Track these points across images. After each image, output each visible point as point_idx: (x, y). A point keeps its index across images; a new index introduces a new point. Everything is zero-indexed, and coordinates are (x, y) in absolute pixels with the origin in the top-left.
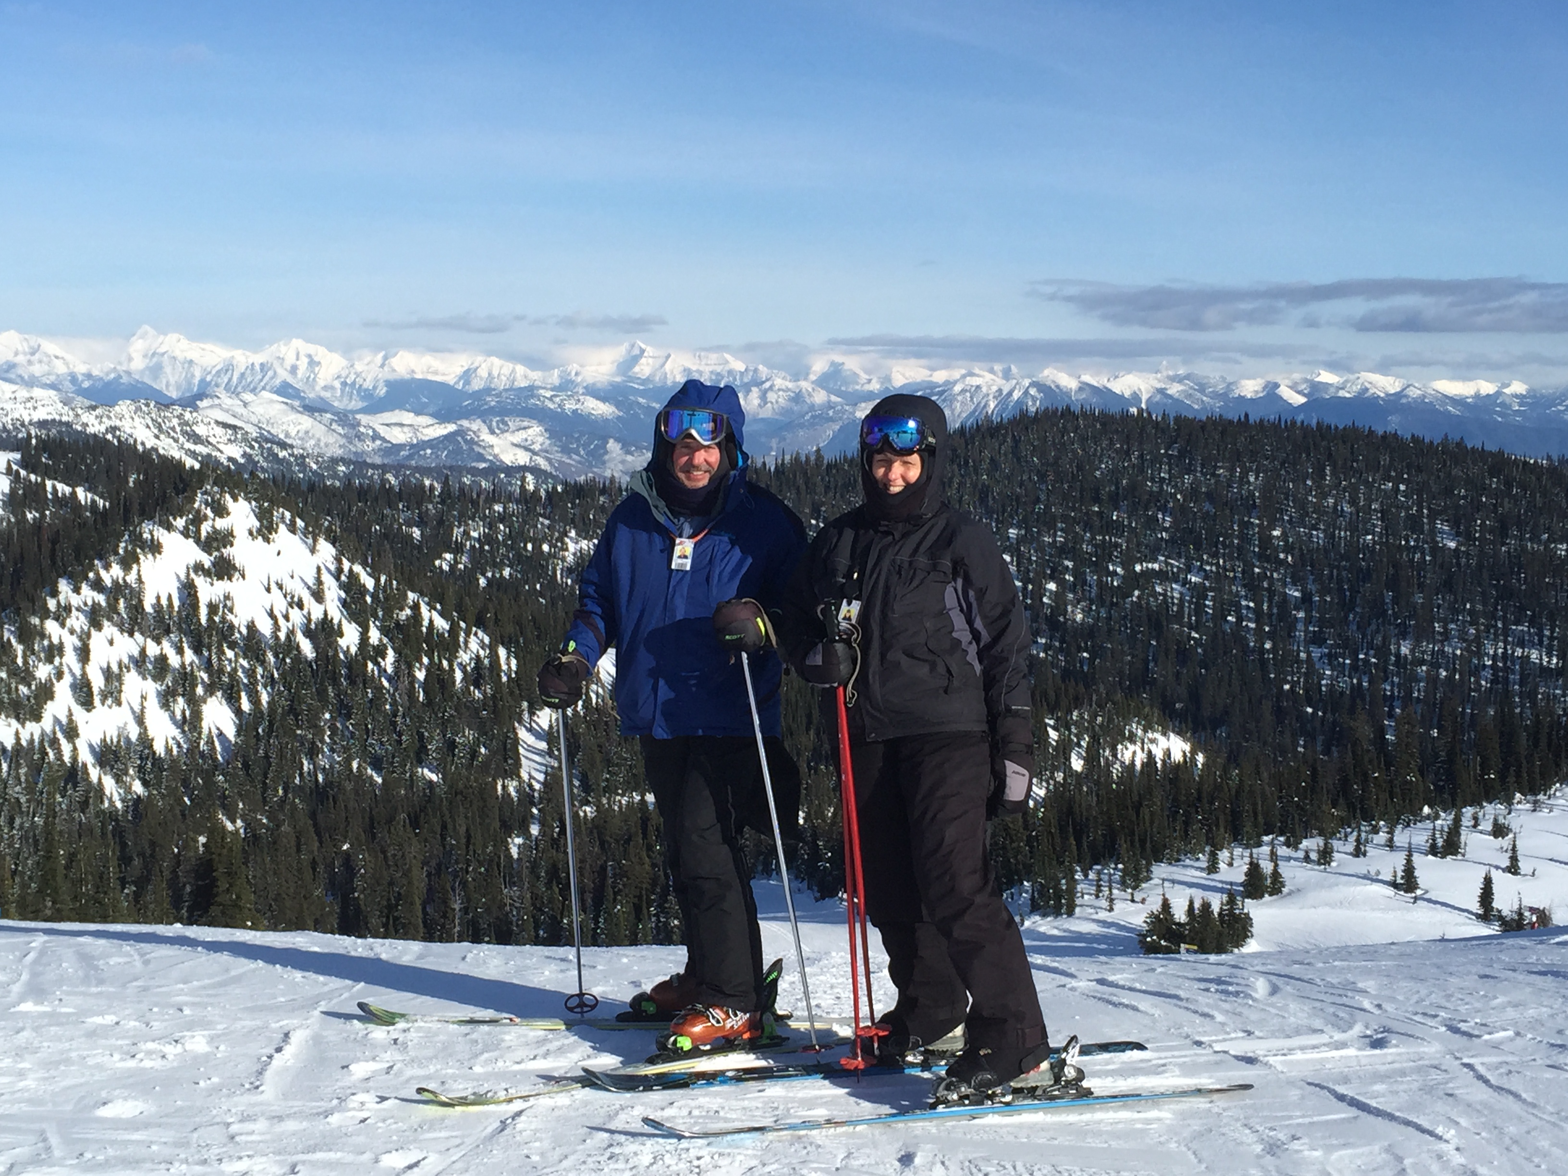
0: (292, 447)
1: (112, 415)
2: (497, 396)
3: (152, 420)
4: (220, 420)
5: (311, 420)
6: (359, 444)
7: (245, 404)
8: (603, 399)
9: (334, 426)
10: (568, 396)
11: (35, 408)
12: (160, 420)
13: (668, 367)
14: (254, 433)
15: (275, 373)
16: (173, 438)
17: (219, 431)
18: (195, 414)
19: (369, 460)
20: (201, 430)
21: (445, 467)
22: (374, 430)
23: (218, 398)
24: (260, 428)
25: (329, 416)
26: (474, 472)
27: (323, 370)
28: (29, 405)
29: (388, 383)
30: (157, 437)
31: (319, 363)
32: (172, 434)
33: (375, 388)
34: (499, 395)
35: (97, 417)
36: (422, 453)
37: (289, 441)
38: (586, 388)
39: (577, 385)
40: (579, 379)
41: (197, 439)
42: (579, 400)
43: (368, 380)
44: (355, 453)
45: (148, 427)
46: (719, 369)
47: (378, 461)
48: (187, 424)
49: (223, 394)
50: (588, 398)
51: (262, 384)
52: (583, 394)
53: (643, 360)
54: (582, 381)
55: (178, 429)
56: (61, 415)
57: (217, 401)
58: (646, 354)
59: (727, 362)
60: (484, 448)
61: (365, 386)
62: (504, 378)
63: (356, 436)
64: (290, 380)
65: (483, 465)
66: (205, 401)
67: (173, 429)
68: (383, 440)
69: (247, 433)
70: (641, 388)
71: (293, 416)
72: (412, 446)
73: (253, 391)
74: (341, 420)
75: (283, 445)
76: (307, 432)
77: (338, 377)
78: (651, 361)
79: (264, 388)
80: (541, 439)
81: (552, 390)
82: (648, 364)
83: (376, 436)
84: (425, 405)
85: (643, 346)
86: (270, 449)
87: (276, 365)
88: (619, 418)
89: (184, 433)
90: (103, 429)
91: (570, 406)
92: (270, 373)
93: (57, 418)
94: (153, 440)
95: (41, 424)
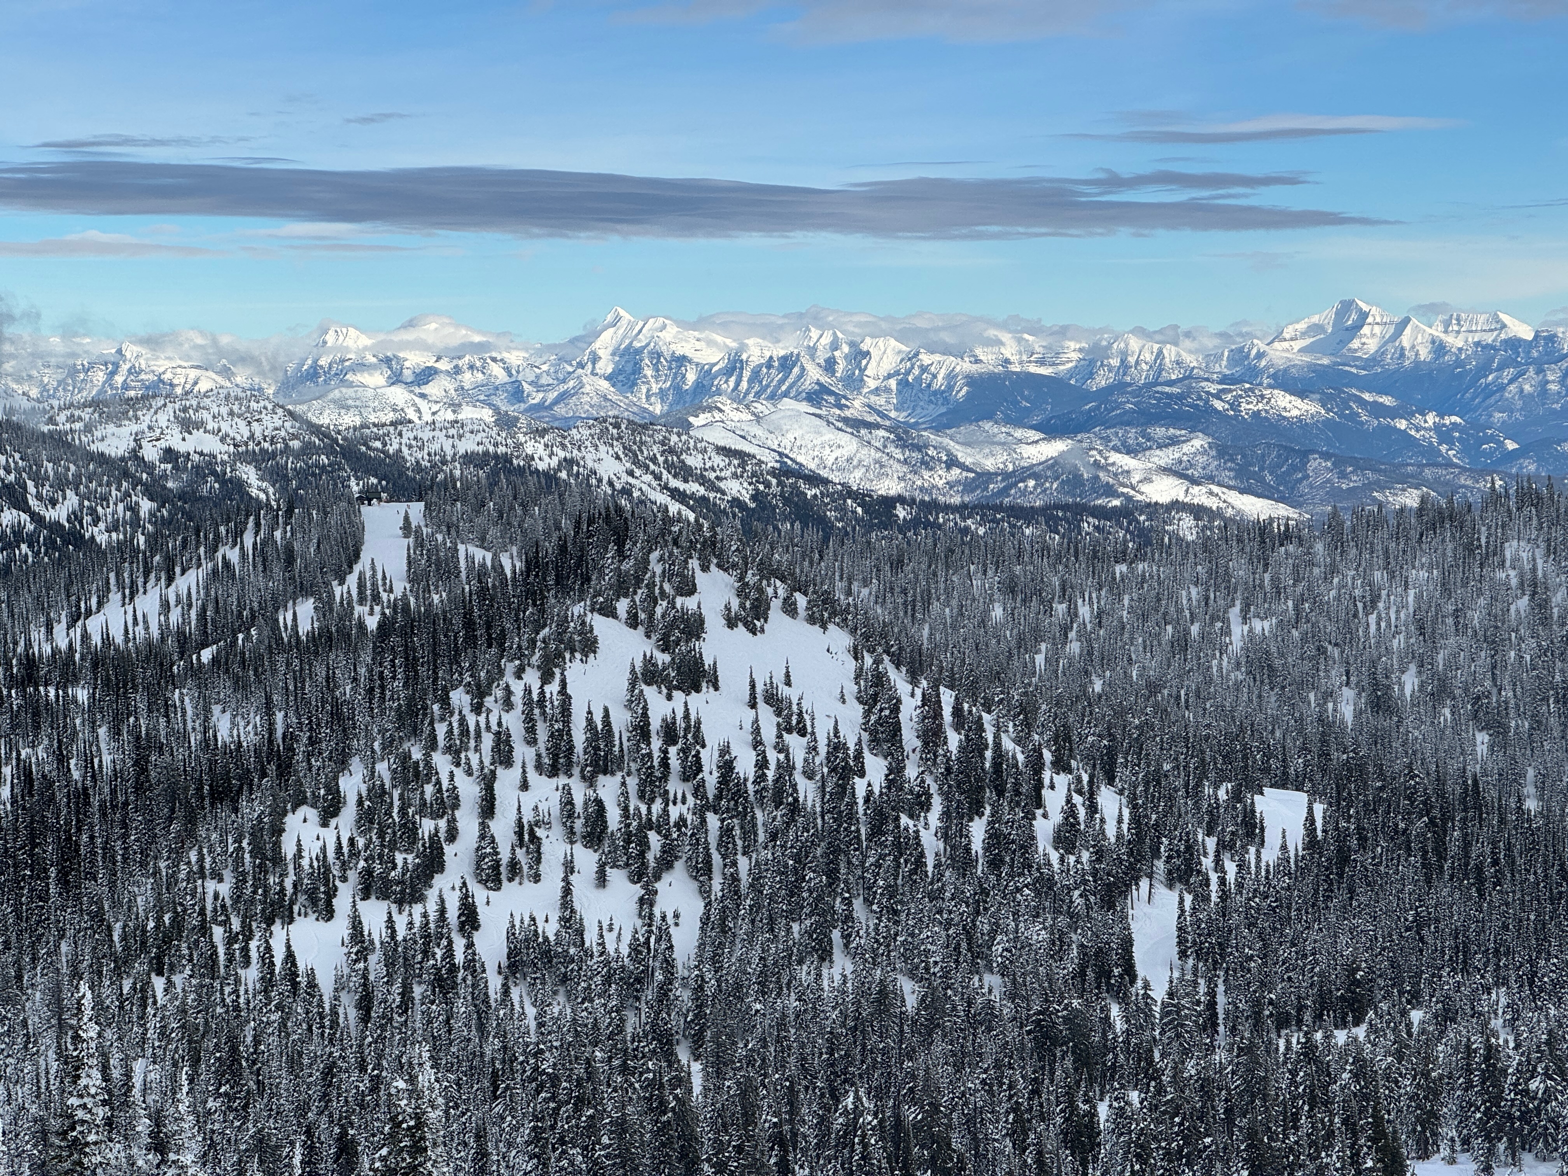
0: (826, 482)
1: (566, 442)
2: (1134, 394)
3: (625, 448)
4: (721, 443)
5: (855, 441)
6: (926, 474)
7: (758, 418)
8: (1302, 394)
9: (891, 449)
10: (1245, 391)
11: (460, 437)
12: (635, 447)
13: (1406, 340)
14: (770, 461)
15: (803, 369)
16: (653, 473)
17: (719, 460)
18: (685, 437)
19: (942, 499)
20: (693, 461)
21: (1057, 507)
22: (949, 454)
23: (721, 410)
24: (781, 454)
25: (882, 433)
26: (1102, 513)
27: (873, 364)
28: (452, 432)
29: (971, 380)
30: (631, 473)
31: (868, 353)
32: (652, 467)
33: (950, 388)
34: (1139, 392)
35: (546, 446)
36: (1021, 485)
37: (824, 473)
38: (1274, 376)
39: (1262, 372)
40: (1263, 363)
41: (685, 473)
42: (1262, 396)
43: (940, 377)
44: (922, 489)
45: (618, 458)
46: (1489, 338)
47: (956, 500)
48: (672, 451)
49: (727, 405)
50: (1276, 392)
51: (784, 388)
52: (1270, 386)
53: (1366, 330)
54: (1267, 367)
55: (661, 459)
56: (496, 445)
57: (718, 416)
58: (1370, 320)
59: (1504, 326)
60: (1116, 475)
61: (935, 386)
62: (1145, 367)
63: (923, 462)
64: (825, 380)
65: (1116, 502)
66: (702, 416)
67: (654, 460)
68: (964, 467)
69: (761, 462)
70: (1364, 372)
71: (830, 435)
72: (1006, 475)
73: (772, 397)
74: (899, 438)
75: (814, 479)
76: (849, 460)
77: (897, 373)
78: (1377, 329)
79: (786, 395)
80: (1202, 460)
81: (1220, 382)
82: (1373, 335)
83: (952, 463)
84: (1028, 412)
85: (1365, 307)
86: (794, 486)
87: (805, 360)
88: (1327, 422)
89: (669, 466)
90: (554, 462)
91: (1248, 407)
92: (796, 370)
93: (491, 449)
94: (625, 478)
95: (469, 459)
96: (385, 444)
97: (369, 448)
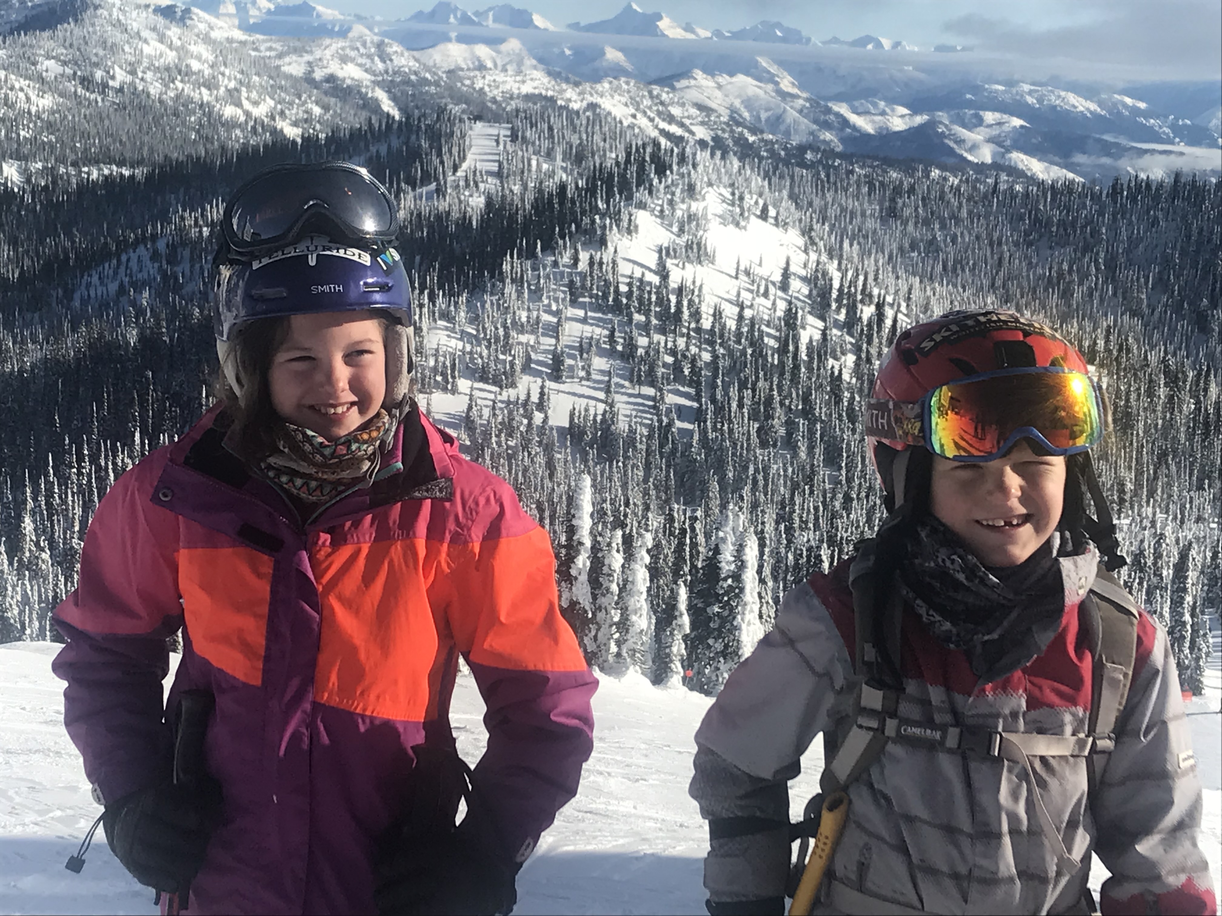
3: (631, 98)
4: (695, 101)
7: (720, 86)
8: (1086, 97)
12: (638, 99)
14: (726, 116)
16: (649, 117)
17: (694, 111)
18: (671, 95)
20: (676, 111)
23: (695, 78)
24: (733, 111)
28: (518, 78)
30: (634, 116)
32: (648, 113)
35: (580, 93)
38: (1066, 83)
41: (670, 119)
42: (1059, 97)
44: (824, 141)
45: (626, 105)
48: (663, 104)
49: (700, 75)
50: (1068, 93)
52: (1063, 89)
55: (654, 108)
56: (547, 90)
57: (693, 82)
66: (682, 81)
67: (650, 108)
69: (719, 116)
73: (730, 72)
86: (741, 134)
88: (1103, 117)
89: (659, 113)
93: (544, 93)
94: (631, 120)
95: (528, 97)
96: (473, 83)
97: (463, 84)
